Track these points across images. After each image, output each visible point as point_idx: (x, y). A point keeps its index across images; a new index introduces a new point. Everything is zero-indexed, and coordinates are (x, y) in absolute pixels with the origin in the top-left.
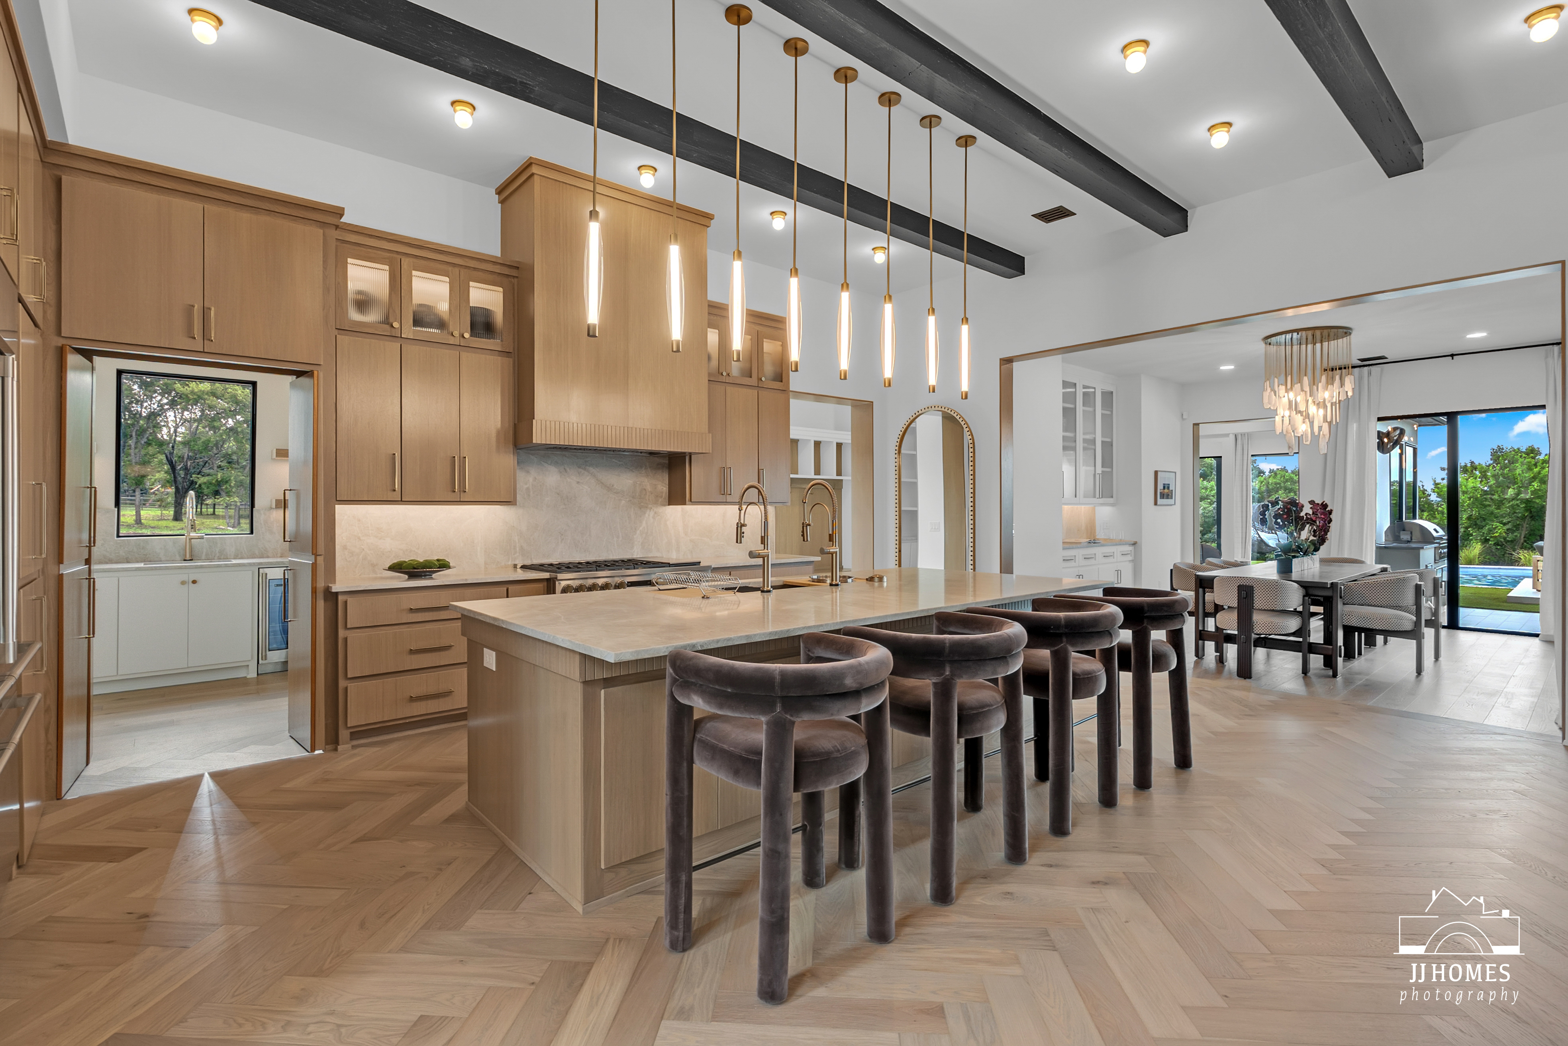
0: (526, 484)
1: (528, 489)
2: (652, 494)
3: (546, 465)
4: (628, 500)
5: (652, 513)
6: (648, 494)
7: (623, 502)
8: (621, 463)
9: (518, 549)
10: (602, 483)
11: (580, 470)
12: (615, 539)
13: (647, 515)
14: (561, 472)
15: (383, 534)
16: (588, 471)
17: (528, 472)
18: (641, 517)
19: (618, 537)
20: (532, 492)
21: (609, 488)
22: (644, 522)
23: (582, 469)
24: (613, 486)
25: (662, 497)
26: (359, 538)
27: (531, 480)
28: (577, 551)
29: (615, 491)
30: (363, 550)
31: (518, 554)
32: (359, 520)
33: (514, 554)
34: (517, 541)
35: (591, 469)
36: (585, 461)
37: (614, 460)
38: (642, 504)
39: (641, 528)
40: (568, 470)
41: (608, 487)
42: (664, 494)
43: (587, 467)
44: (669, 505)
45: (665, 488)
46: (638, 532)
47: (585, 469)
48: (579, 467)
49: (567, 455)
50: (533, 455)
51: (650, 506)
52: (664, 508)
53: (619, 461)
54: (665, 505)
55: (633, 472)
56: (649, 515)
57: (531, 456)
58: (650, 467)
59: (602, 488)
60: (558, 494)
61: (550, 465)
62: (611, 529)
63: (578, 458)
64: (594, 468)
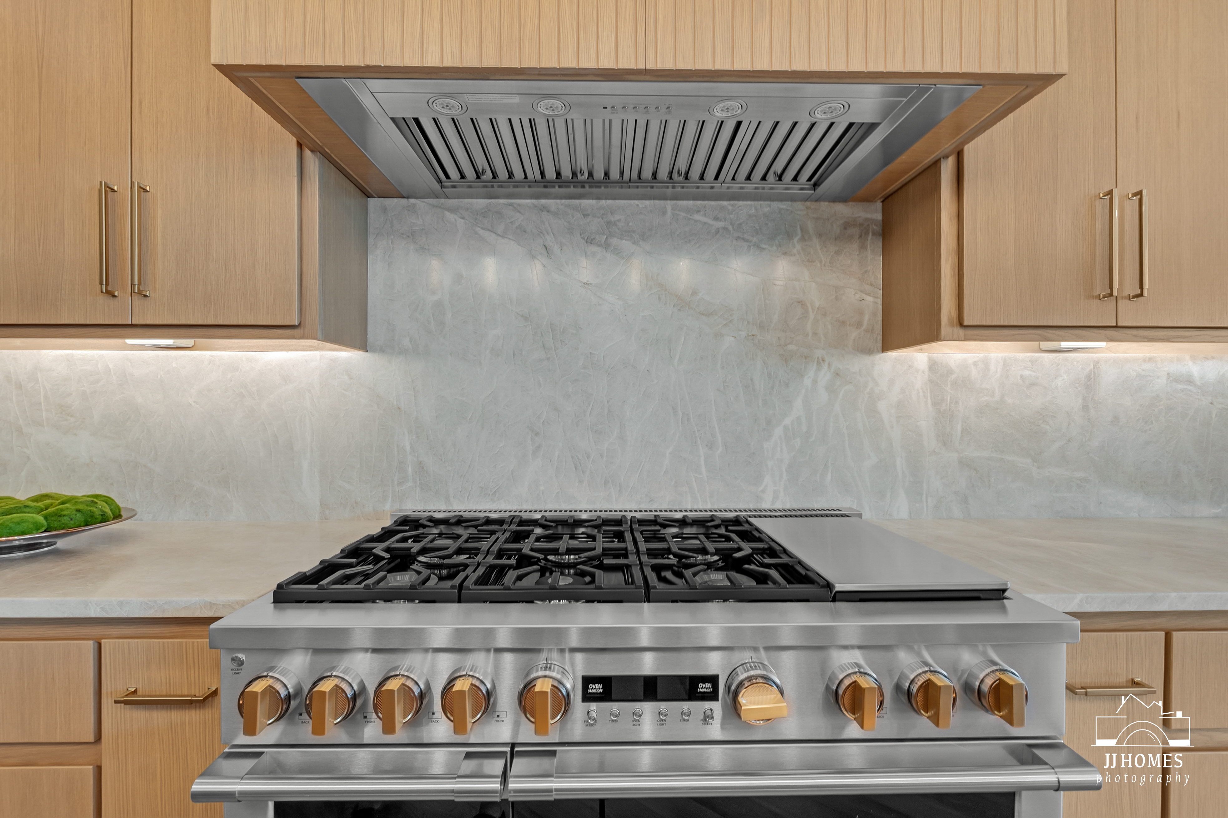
2: (824, 315)
3: (488, 236)
4: (743, 334)
5: (825, 376)
6: (812, 316)
7: (728, 341)
8: (721, 224)
9: (410, 470)
10: (661, 286)
12: (702, 451)
13: (807, 381)
14: (534, 257)
17: (440, 259)
18: (787, 385)
19: (711, 446)
22: (798, 403)
23: (600, 245)
24: (694, 293)
25: (859, 325)
27: (448, 279)
28: (582, 482)
29: (702, 308)
31: (410, 484)
34: (408, 448)
35: (626, 246)
36: (609, 223)
37: (697, 217)
38: (790, 347)
39: (787, 421)
40: (556, 249)
42: (866, 318)
43: (614, 241)
44: (886, 346)
45: (869, 299)
46: (778, 431)
47: (606, 246)
48: (590, 241)
49: (553, 209)
50: (453, 210)
51: (818, 353)
52: (866, 360)
53: (716, 219)
54: (869, 351)
55: (762, 249)
56: (815, 382)
57: (448, 214)
58: (820, 235)
59: (659, 299)
60: (526, 318)
61: (503, 237)
62: (688, 420)
63: (585, 216)
64: (634, 243)
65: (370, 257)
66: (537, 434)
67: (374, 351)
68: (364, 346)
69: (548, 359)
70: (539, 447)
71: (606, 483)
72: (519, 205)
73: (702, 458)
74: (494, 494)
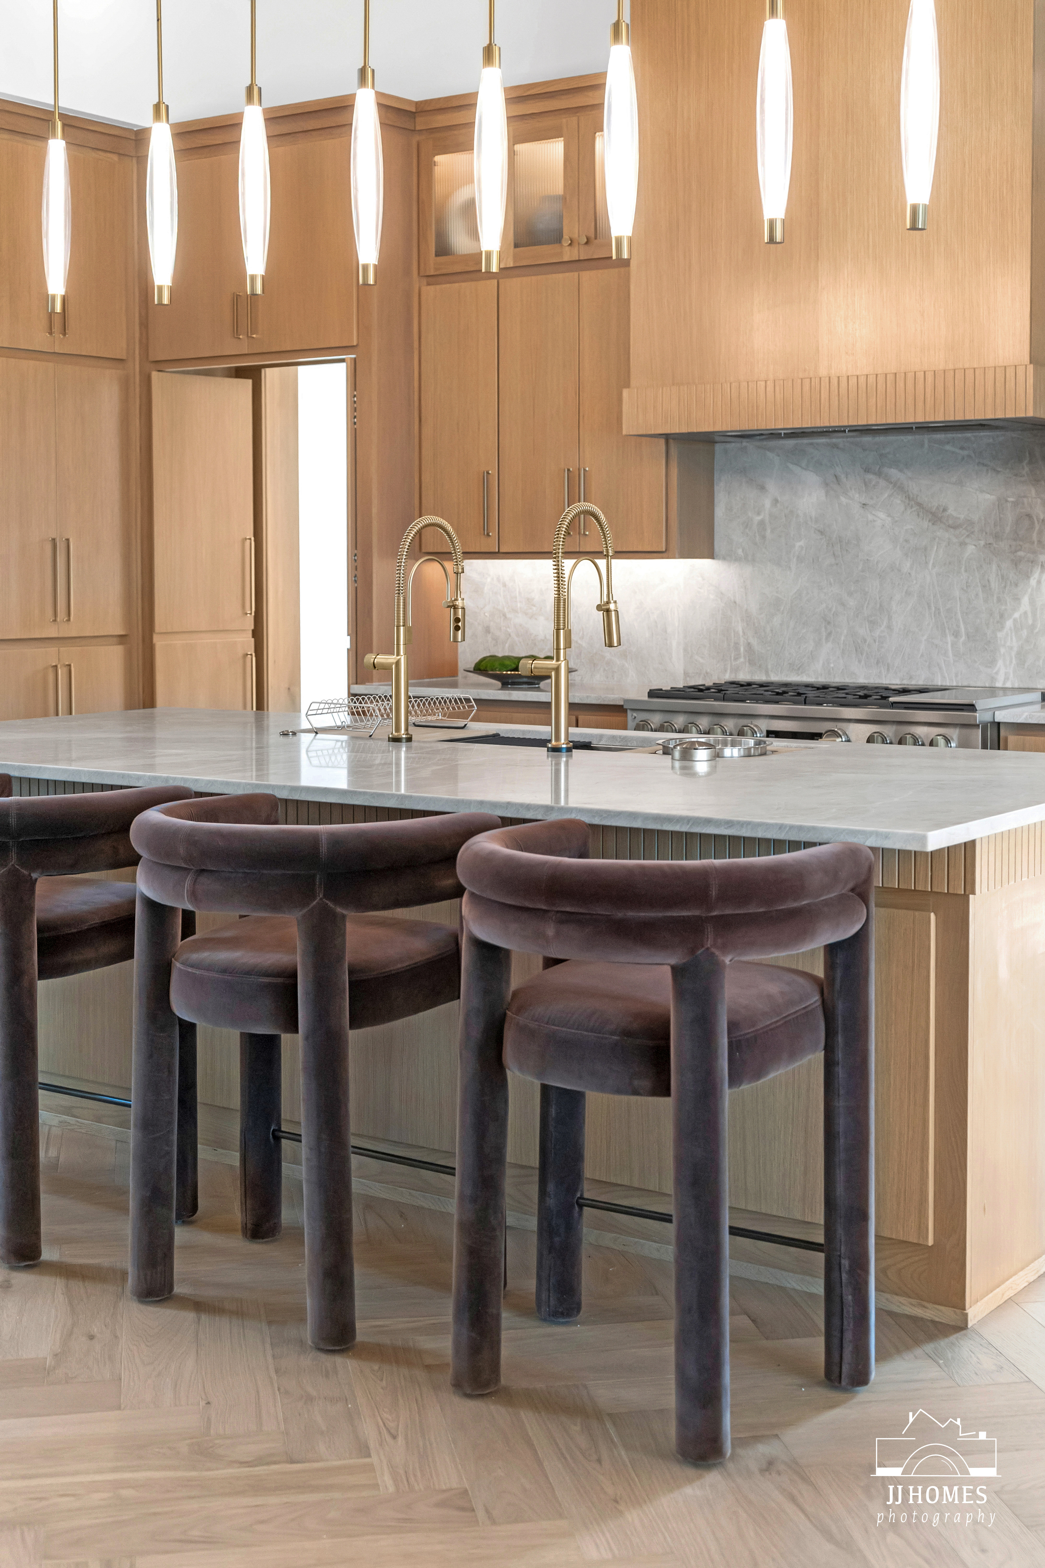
0: (759, 514)
1: (762, 523)
3: (796, 469)
4: (983, 542)
6: (1037, 527)
7: (971, 548)
8: (966, 453)
9: (742, 649)
10: (919, 505)
11: (870, 476)
12: (950, 639)
13: (1033, 582)
14: (827, 485)
15: (534, 608)
16: (887, 479)
17: (762, 488)
18: (1017, 585)
19: (957, 634)
20: (769, 531)
21: (936, 517)
22: (1026, 601)
23: (875, 474)
24: (945, 510)
26: (504, 615)
27: (767, 503)
28: (860, 661)
29: (951, 522)
30: (510, 635)
31: (742, 660)
32: (505, 585)
33: (736, 659)
34: (741, 633)
35: (894, 472)
36: (881, 455)
37: (948, 448)
38: (1021, 553)
39: (1017, 615)
40: (843, 478)
41: (933, 514)
43: (885, 470)
46: (1010, 624)
47: (879, 474)
48: (867, 470)
49: (841, 446)
50: (770, 449)
51: (1042, 558)
55: (999, 474)
56: (1039, 582)
57: (769, 454)
59: (918, 515)
60: (822, 533)
61: (805, 469)
62: (939, 613)
63: (864, 450)
64: (901, 471)
65: (716, 488)
66: (829, 623)
67: (719, 559)
68: (711, 555)
69: (837, 564)
70: (830, 634)
71: (878, 663)
72: (817, 444)
73: (950, 645)
74: (799, 669)
